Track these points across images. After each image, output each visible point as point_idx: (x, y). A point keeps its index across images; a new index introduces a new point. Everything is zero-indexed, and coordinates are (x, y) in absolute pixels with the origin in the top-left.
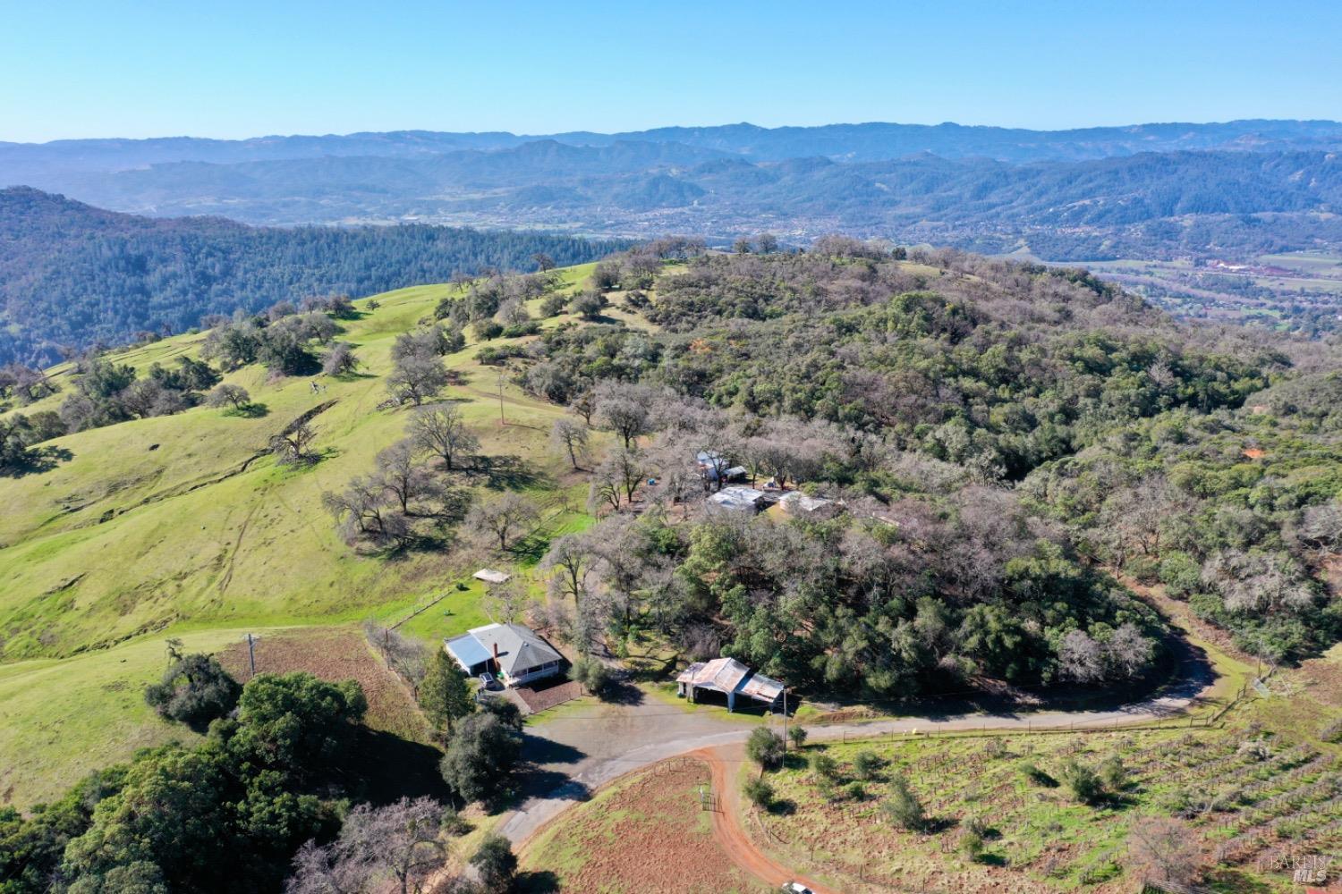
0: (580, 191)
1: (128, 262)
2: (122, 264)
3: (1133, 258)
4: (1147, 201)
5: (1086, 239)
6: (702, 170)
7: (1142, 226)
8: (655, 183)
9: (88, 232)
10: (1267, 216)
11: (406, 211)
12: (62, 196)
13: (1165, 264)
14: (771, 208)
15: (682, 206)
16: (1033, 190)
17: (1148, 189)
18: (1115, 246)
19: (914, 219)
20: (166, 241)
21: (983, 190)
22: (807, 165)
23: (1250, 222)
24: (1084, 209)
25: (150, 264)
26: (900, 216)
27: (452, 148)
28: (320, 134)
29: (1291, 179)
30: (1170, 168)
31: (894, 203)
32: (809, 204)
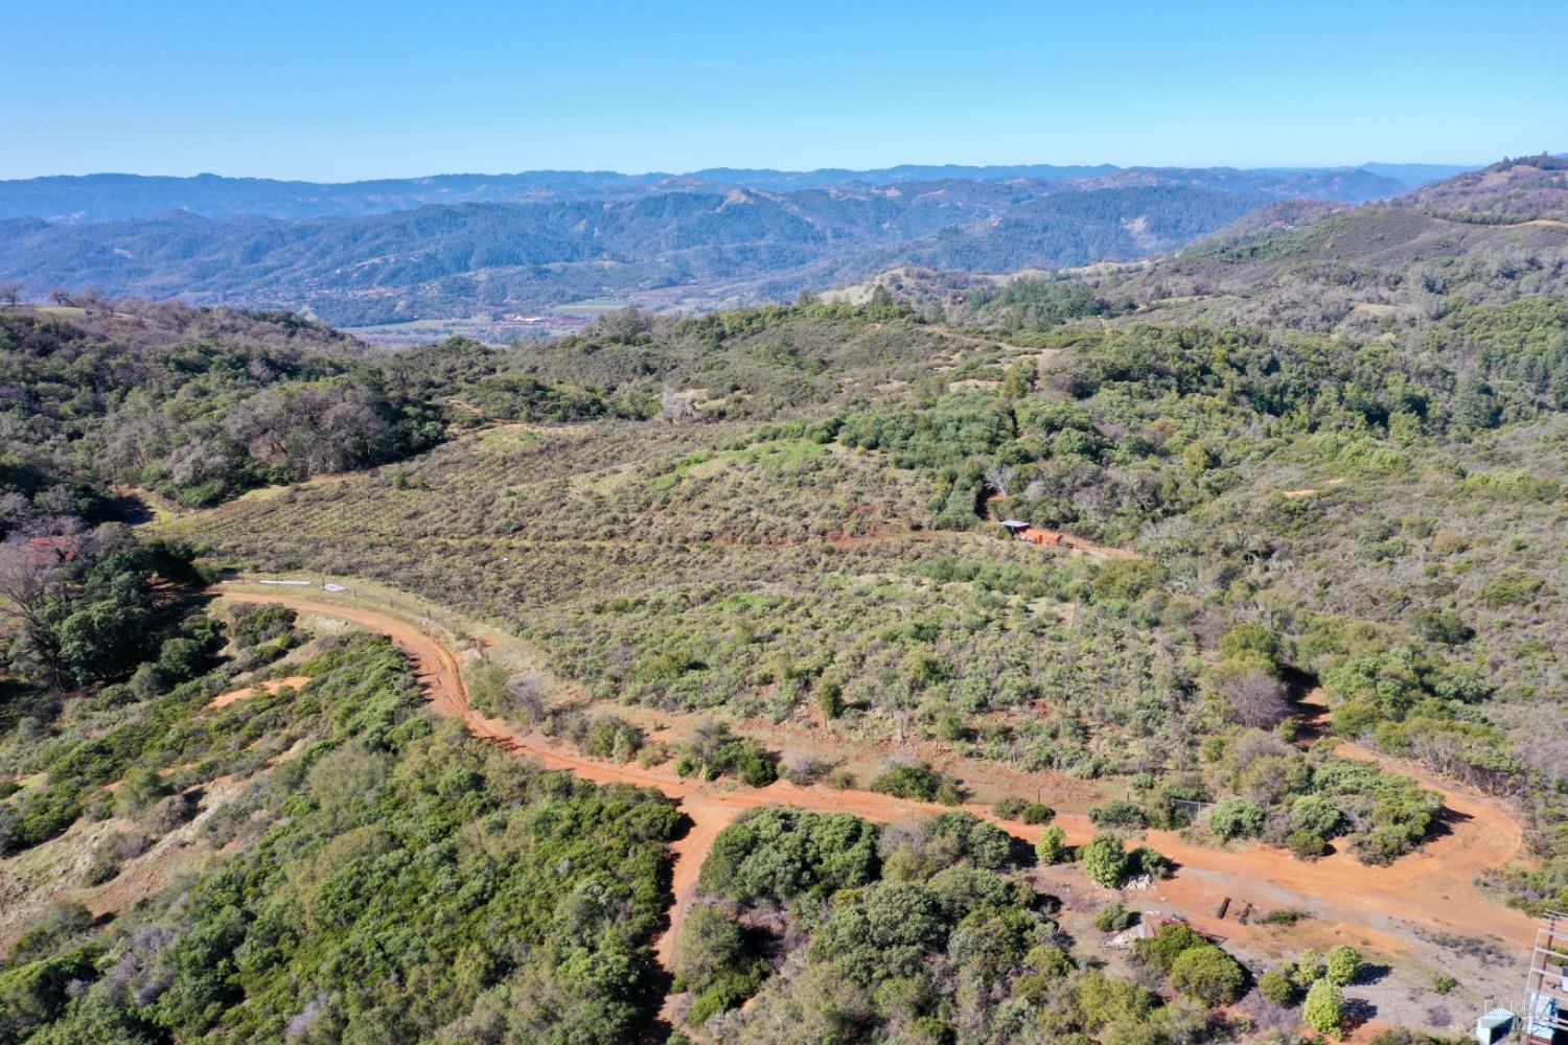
3: (432, 317)
4: (440, 257)
5: (377, 302)
7: (437, 283)
10: (555, 266)
13: (465, 321)
16: (314, 249)
17: (440, 244)
18: (410, 307)
21: (255, 253)
22: (12, 229)
23: (541, 274)
24: (375, 268)
26: (154, 288)
29: (576, 229)
30: (460, 221)
32: (21, 279)
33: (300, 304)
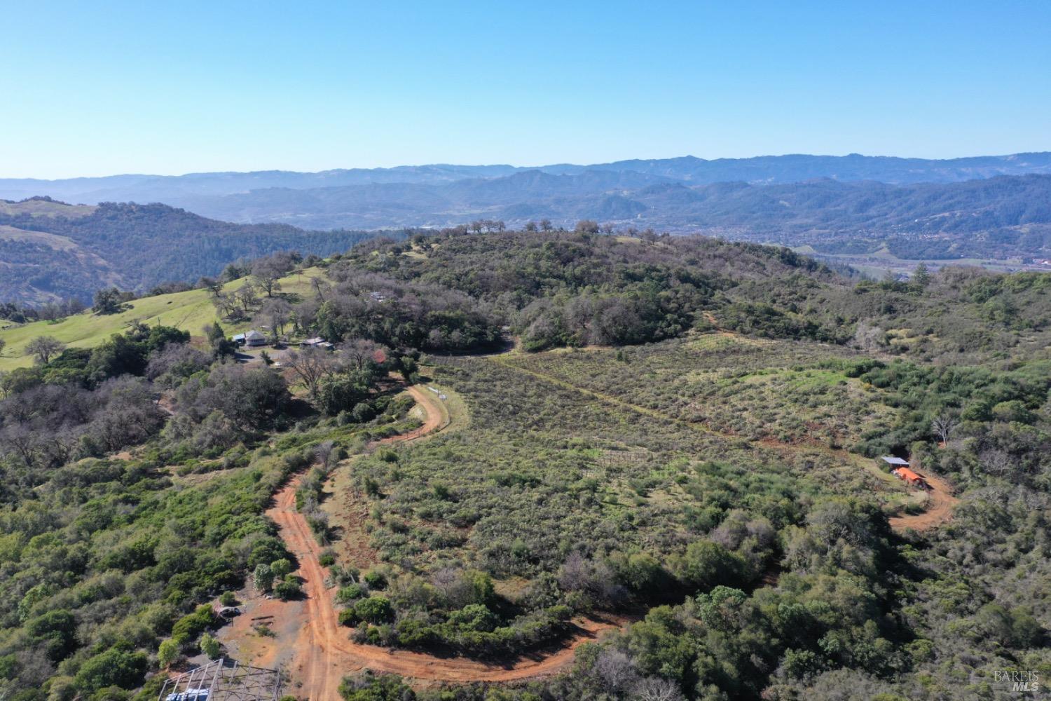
0: (553, 207)
1: (220, 253)
2: (216, 254)
3: (974, 257)
4: (996, 214)
5: (938, 243)
6: (646, 192)
7: (986, 233)
8: (609, 201)
9: (196, 233)
11: (424, 222)
12: (182, 210)
13: (1000, 262)
15: (629, 218)
16: (904, 205)
17: (998, 205)
18: (960, 248)
19: (805, 228)
20: (246, 240)
21: (864, 206)
22: (727, 187)
24: (944, 220)
25: (235, 255)
26: (795, 226)
27: (466, 177)
28: (371, 167)
30: (1020, 187)
31: (793, 216)
32: (725, 217)
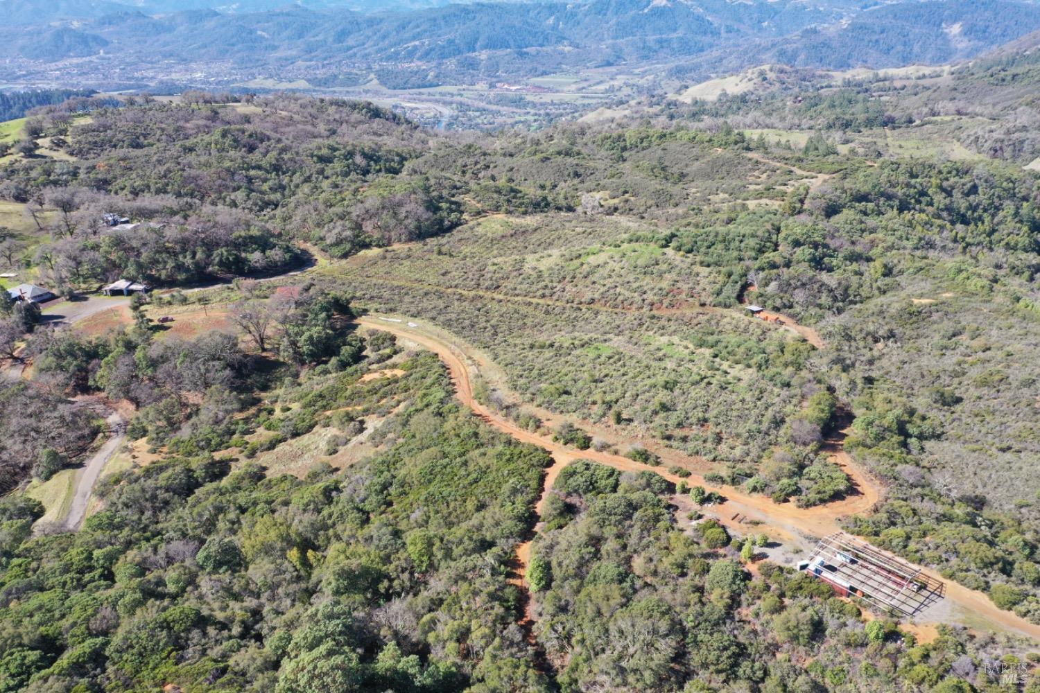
3: (450, 84)
4: (457, 41)
5: (417, 72)
6: (101, 24)
7: (454, 61)
8: (59, 35)
10: (532, 50)
14: (171, 55)
15: (89, 55)
16: (378, 34)
17: (457, 32)
18: (438, 76)
19: (292, 60)
21: (342, 35)
22: (197, 17)
23: (522, 55)
24: (415, 48)
26: (280, 58)
29: (547, 22)
30: (470, 16)
31: (275, 48)
32: (203, 51)
33: (369, 73)
